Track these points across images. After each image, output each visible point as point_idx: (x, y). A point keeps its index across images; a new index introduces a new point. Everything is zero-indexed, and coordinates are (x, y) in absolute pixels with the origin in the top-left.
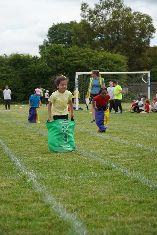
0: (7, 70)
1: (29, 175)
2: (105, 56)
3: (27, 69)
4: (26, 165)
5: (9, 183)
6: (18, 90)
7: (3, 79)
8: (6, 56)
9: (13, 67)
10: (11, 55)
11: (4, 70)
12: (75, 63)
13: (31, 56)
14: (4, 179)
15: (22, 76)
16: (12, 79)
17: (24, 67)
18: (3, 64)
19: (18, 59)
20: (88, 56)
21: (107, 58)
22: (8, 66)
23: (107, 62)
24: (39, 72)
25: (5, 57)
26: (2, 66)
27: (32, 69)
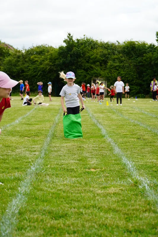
0: (120, 59)
1: (142, 181)
3: (143, 59)
4: (138, 169)
5: (118, 189)
6: (131, 82)
7: (115, 69)
8: (119, 43)
9: (126, 56)
10: (124, 42)
11: (116, 58)
13: (147, 44)
14: (113, 183)
15: (137, 66)
16: (124, 69)
17: (138, 56)
18: (115, 52)
19: (133, 47)
24: (156, 62)
25: (117, 44)
26: (114, 54)
27: (148, 59)
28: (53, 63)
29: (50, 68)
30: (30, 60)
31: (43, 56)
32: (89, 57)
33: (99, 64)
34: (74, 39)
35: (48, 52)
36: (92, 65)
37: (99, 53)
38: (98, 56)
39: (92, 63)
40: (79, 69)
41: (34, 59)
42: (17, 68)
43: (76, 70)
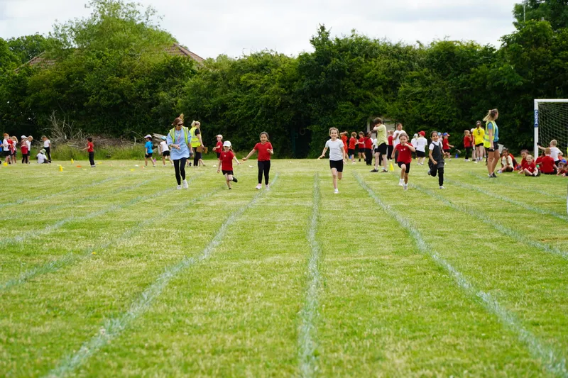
0: (423, 79)
3: (469, 77)
6: (447, 124)
7: (414, 98)
8: (421, 45)
9: (437, 72)
10: (432, 44)
11: (415, 77)
13: (479, 47)
15: (458, 92)
16: (433, 99)
17: (461, 71)
18: (413, 63)
19: (449, 53)
22: (425, 70)
24: (496, 84)
25: (418, 47)
26: (411, 68)
27: (480, 78)
28: (286, 89)
29: (282, 99)
30: (238, 83)
31: (266, 76)
32: (362, 75)
33: (382, 89)
34: (332, 38)
35: (276, 66)
36: (368, 93)
37: (382, 67)
38: (380, 73)
39: (367, 88)
40: (340, 100)
41: (246, 82)
43: (335, 102)
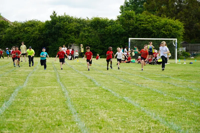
0: (88, 30)
2: (166, 22)
3: (105, 30)
6: (97, 47)
7: (85, 37)
8: (88, 19)
9: (93, 28)
10: (92, 18)
11: (86, 30)
12: (143, 26)
13: (109, 20)
15: (100, 35)
16: (92, 37)
18: (85, 25)
19: (98, 21)
20: (153, 22)
21: (168, 24)
22: (89, 27)
23: (167, 26)
24: (114, 33)
26: (84, 27)
27: (109, 30)
28: (40, 33)
29: (39, 36)
30: (24, 30)
31: (34, 28)
32: (67, 29)
33: (74, 34)
34: (57, 16)
35: (37, 25)
36: (69, 35)
37: (74, 26)
38: (73, 28)
39: (68, 33)
40: (59, 37)
41: (27, 30)
42: (15, 36)
43: (57, 38)
